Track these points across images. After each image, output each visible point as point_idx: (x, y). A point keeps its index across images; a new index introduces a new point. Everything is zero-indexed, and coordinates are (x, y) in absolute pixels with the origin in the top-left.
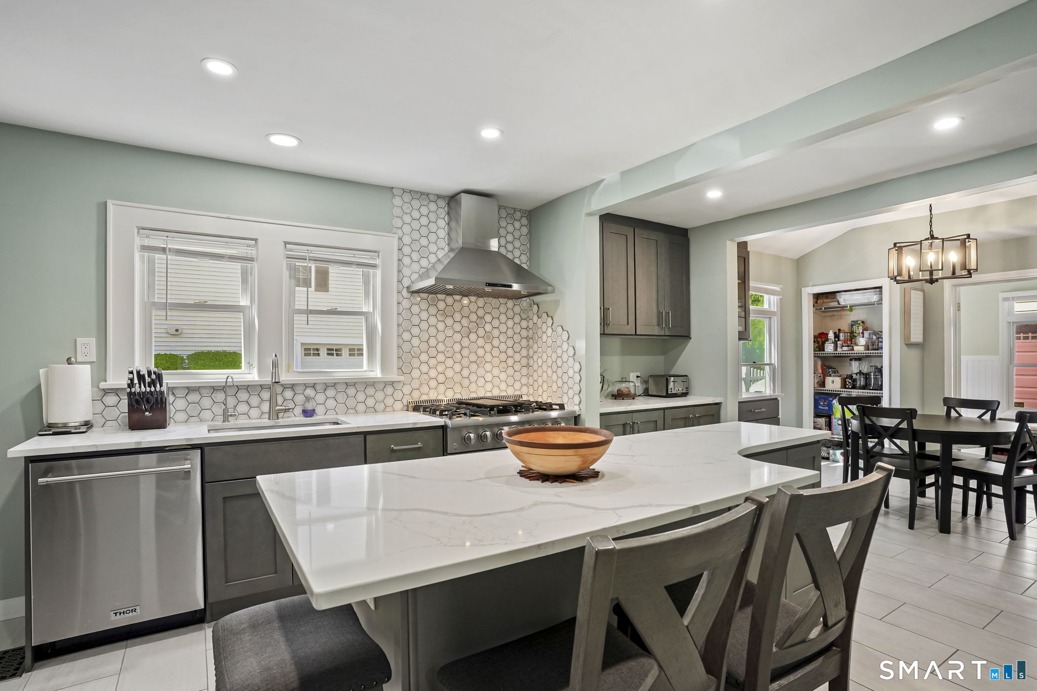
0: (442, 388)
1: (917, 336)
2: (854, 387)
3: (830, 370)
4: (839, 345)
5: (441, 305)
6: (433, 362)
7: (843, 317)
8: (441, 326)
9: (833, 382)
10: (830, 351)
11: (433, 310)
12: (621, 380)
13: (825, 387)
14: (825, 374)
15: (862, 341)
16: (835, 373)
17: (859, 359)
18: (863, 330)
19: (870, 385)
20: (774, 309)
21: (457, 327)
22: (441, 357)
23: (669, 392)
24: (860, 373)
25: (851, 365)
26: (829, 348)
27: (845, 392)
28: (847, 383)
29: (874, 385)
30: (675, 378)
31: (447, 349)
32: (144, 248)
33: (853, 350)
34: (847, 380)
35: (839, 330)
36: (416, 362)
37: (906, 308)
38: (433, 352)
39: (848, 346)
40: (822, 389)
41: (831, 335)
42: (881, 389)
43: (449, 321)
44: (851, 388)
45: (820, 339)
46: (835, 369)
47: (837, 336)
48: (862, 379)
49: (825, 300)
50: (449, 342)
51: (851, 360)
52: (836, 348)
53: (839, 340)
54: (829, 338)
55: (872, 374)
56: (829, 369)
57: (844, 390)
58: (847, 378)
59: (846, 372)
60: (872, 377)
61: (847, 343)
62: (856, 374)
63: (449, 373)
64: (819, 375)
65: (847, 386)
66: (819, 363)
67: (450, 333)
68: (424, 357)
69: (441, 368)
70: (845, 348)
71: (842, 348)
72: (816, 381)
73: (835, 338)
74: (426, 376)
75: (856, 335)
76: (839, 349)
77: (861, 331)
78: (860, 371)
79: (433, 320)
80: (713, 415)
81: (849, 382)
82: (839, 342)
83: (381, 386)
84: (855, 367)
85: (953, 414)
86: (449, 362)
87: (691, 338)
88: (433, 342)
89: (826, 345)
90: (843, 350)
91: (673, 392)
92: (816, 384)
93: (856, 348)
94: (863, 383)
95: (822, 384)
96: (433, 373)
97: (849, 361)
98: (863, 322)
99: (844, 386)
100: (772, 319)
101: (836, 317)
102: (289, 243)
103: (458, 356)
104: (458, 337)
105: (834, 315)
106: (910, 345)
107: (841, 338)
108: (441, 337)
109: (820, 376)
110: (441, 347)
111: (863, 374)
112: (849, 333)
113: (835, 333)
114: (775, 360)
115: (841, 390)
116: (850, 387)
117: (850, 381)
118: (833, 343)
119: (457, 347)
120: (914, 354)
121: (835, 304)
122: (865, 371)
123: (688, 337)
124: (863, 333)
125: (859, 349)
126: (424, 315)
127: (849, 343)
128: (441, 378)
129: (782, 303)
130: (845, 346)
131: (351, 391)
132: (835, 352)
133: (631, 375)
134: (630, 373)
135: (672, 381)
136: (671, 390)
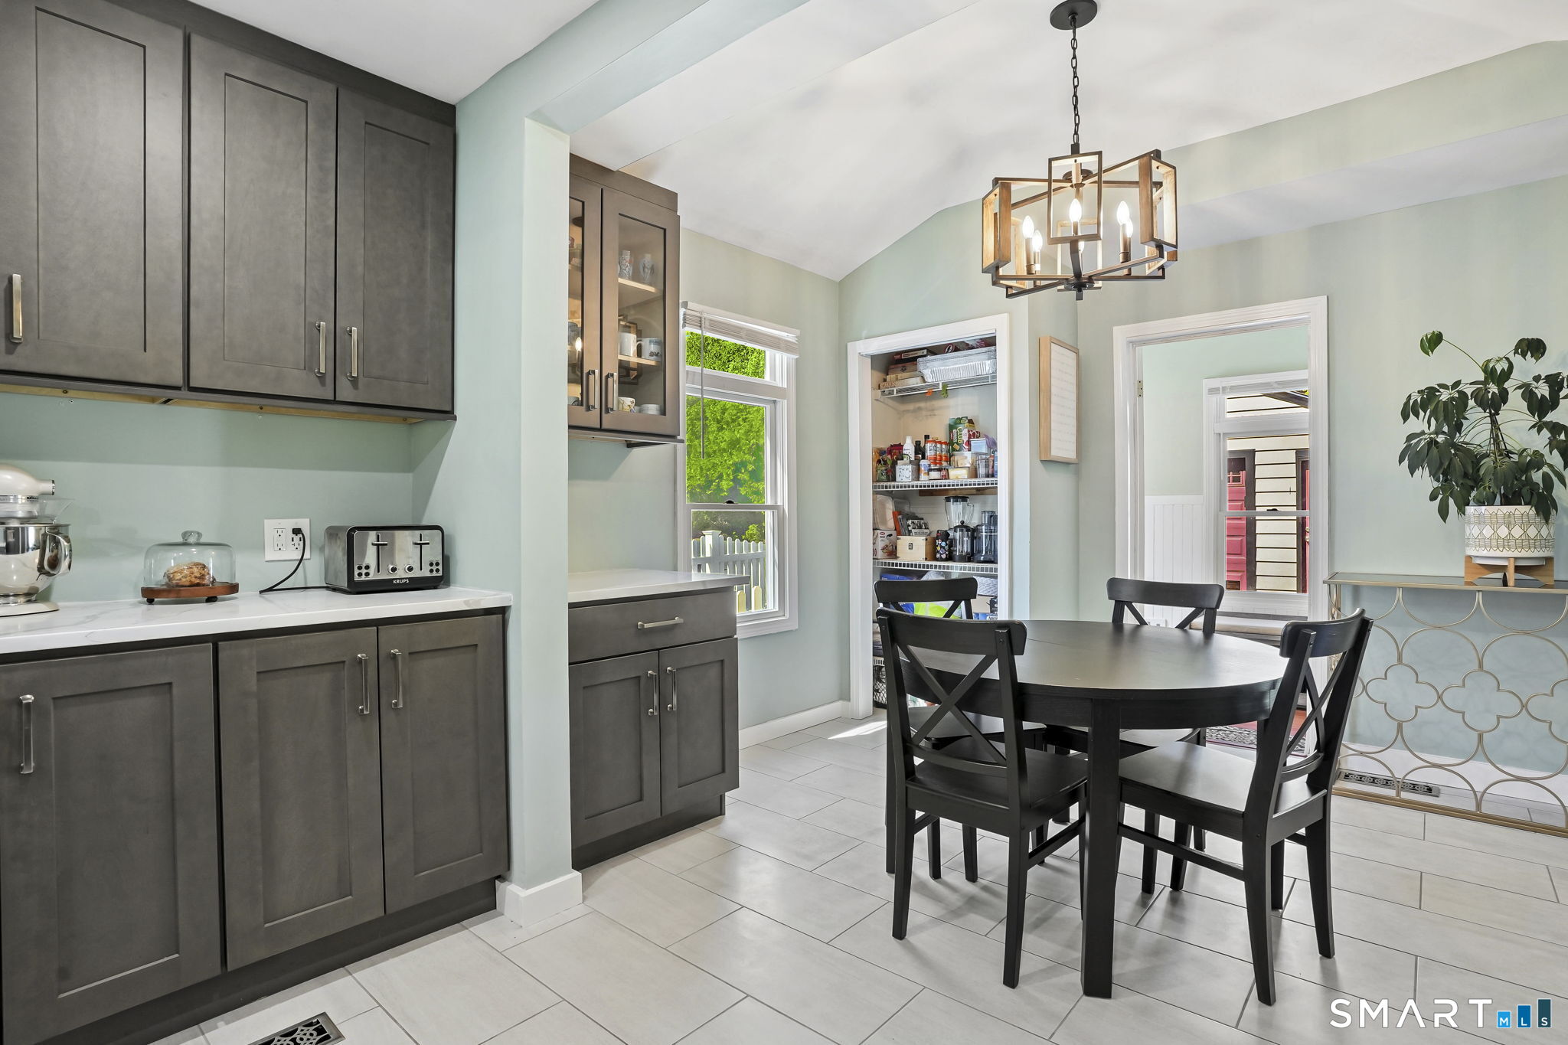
1: (1064, 446)
2: (950, 558)
3: (910, 522)
4: (923, 469)
7: (936, 412)
9: (911, 546)
10: (905, 479)
12: (180, 540)
13: (896, 557)
14: (901, 530)
15: (965, 458)
16: (920, 527)
17: (961, 496)
18: (970, 437)
19: (980, 552)
20: (781, 382)
23: (357, 578)
24: (963, 526)
25: (947, 511)
26: (904, 474)
27: (936, 567)
28: (938, 548)
29: (986, 552)
30: (380, 533)
33: (947, 477)
34: (939, 542)
35: (927, 437)
37: (1042, 385)
39: (939, 470)
40: (891, 561)
41: (909, 448)
42: (994, 561)
44: (947, 560)
45: (887, 459)
46: (922, 519)
47: (919, 450)
48: (966, 539)
49: (899, 375)
51: (948, 500)
52: (917, 474)
53: (924, 458)
54: (904, 452)
55: (984, 527)
56: (907, 519)
57: (930, 563)
58: (937, 538)
59: (937, 525)
60: (984, 534)
61: (941, 464)
62: (955, 529)
64: (887, 533)
65: (938, 556)
66: (890, 507)
70: (934, 475)
71: (928, 475)
72: (880, 544)
73: (916, 453)
75: (958, 447)
76: (923, 477)
77: (965, 438)
78: (963, 522)
80: (476, 645)
81: (941, 547)
82: (923, 462)
84: (955, 514)
85: (1129, 619)
87: (455, 418)
89: (897, 468)
90: (929, 479)
91: (370, 578)
92: (880, 554)
93: (953, 473)
94: (966, 548)
95: (892, 552)
97: (944, 501)
98: (971, 422)
99: (932, 555)
100: (779, 406)
101: (924, 413)
105: (920, 409)
106: (1049, 463)
107: (929, 453)
109: (890, 535)
111: (968, 529)
112: (945, 443)
113: (917, 445)
114: (783, 499)
115: (926, 563)
116: (944, 556)
117: (944, 544)
118: (911, 462)
120: (1059, 483)
121: (914, 382)
122: (973, 522)
123: (447, 414)
124: (969, 443)
125: (959, 476)
127: (944, 464)
129: (799, 371)
130: (934, 470)
132: (915, 483)
133: (270, 525)
134: (266, 521)
135: (373, 544)
136: (364, 571)
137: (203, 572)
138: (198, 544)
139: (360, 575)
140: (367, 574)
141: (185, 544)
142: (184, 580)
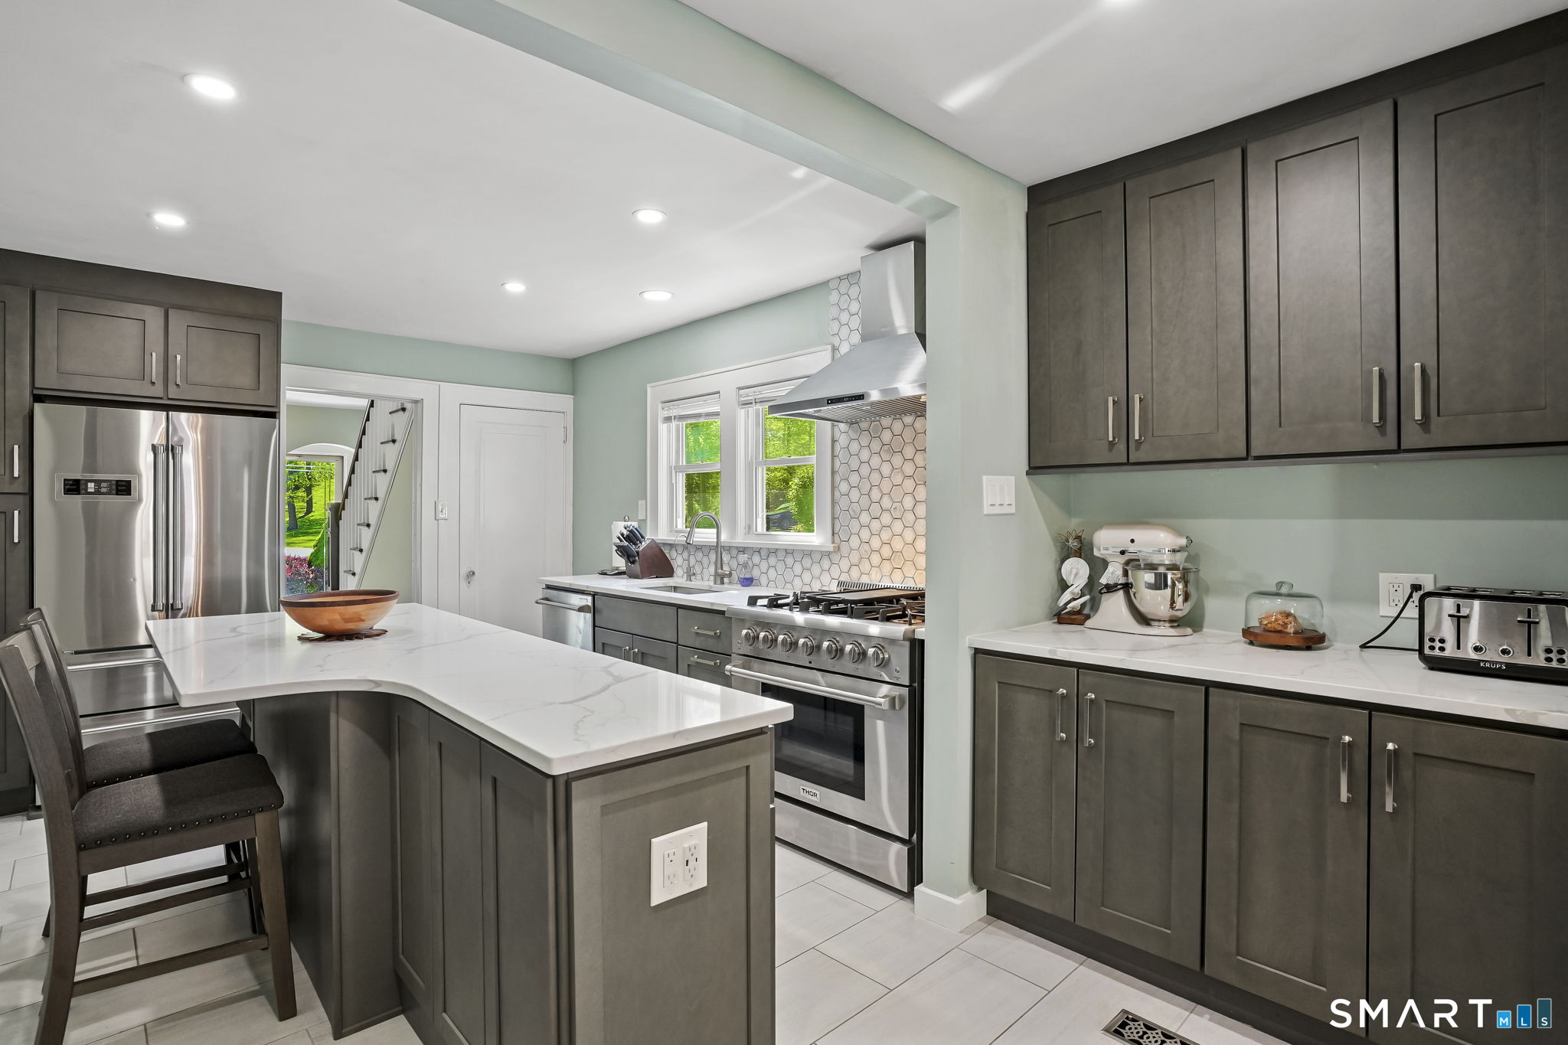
0: (887, 567)
5: (887, 436)
6: (875, 525)
8: (886, 469)
11: (876, 446)
21: (909, 469)
22: (886, 518)
23: (1428, 651)
30: (1460, 601)
31: (895, 505)
32: (668, 419)
36: (855, 524)
38: (875, 510)
43: (897, 460)
50: (897, 494)
63: (898, 544)
67: (898, 479)
68: (865, 518)
69: (886, 535)
74: (866, 547)
79: (875, 461)
83: (817, 557)
86: (898, 526)
88: (875, 495)
91: (1447, 653)
96: (875, 543)
102: (743, 388)
103: (910, 517)
104: (909, 485)
108: (886, 486)
110: (886, 502)
119: (908, 502)
126: (865, 455)
128: (886, 551)
131: (790, 560)
133: (1384, 578)
134: (1380, 574)
135: (1450, 616)
136: (1438, 645)
137: (1286, 621)
138: (1290, 595)
139: (1432, 648)
140: (1442, 649)
141: (1278, 595)
142: (1269, 625)
